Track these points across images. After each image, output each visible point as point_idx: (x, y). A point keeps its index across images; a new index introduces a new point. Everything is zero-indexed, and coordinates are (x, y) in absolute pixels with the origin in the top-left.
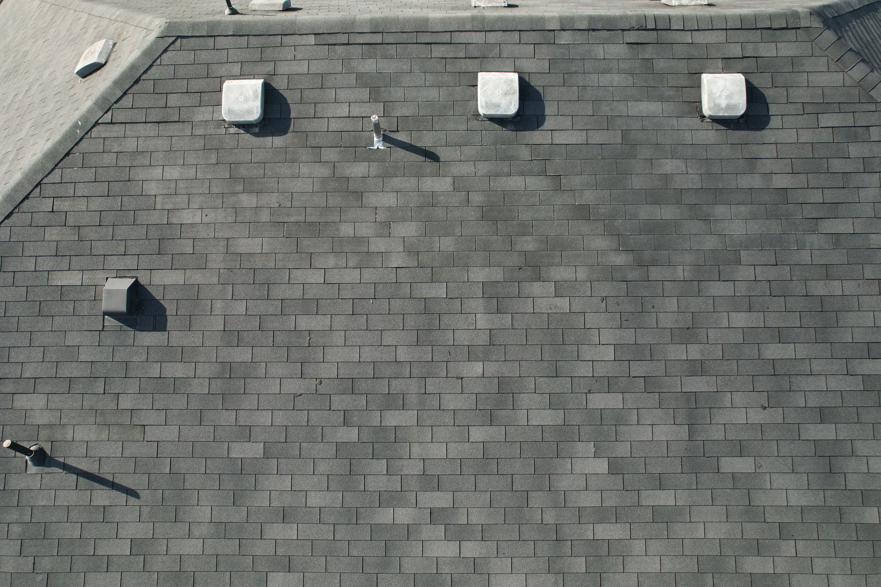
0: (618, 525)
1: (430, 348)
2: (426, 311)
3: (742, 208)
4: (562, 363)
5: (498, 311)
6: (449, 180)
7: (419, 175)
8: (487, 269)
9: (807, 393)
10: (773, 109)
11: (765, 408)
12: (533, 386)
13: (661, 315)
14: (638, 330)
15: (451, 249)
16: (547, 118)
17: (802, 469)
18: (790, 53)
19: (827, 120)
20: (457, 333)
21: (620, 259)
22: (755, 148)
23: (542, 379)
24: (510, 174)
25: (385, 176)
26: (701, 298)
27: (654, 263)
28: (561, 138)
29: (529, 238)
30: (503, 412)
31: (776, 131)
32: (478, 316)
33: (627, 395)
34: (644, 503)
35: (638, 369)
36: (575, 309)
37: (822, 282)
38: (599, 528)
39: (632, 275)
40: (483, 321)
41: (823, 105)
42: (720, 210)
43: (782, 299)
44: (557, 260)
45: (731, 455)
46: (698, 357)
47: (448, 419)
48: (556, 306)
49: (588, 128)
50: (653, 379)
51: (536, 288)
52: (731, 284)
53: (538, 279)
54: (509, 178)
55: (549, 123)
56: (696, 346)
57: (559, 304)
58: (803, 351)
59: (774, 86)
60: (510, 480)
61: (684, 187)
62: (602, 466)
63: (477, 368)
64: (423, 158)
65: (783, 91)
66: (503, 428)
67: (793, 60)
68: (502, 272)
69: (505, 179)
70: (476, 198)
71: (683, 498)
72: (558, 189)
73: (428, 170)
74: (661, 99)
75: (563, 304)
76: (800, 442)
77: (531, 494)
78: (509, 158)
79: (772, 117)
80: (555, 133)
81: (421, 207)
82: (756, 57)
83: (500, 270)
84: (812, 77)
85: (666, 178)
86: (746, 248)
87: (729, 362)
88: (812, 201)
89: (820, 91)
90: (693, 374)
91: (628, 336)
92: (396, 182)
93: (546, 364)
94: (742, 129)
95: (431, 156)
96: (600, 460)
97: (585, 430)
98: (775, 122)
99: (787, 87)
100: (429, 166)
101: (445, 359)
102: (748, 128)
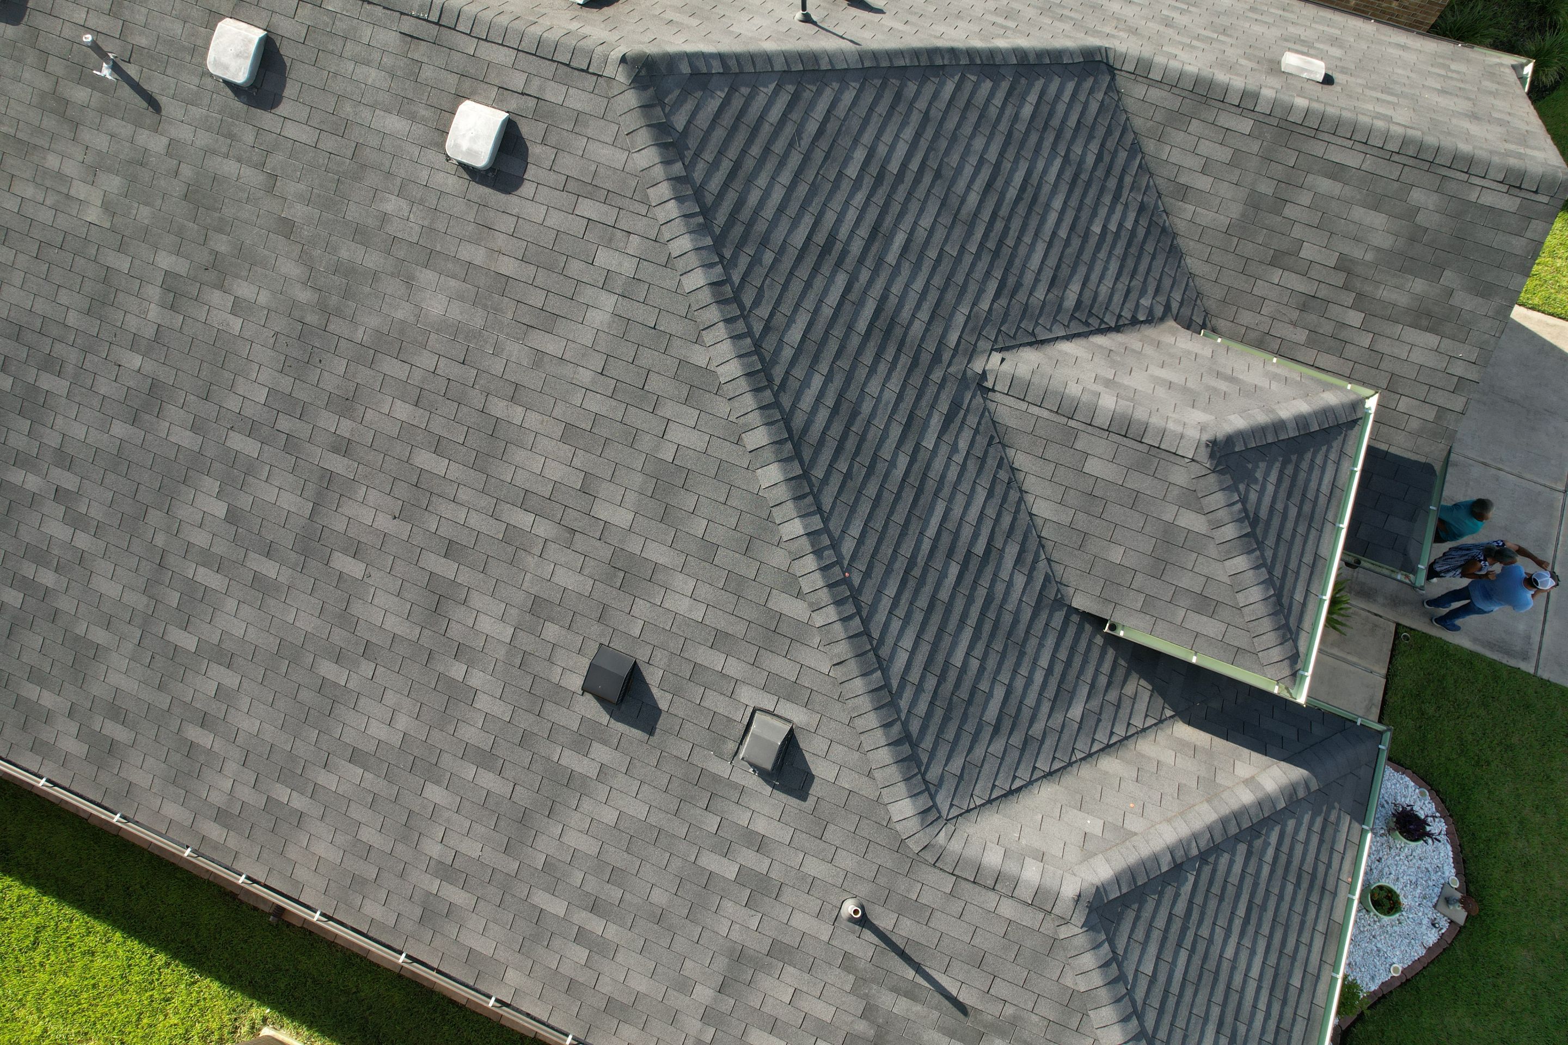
0: (219, 576)
1: (99, 322)
2: (105, 281)
3: (452, 283)
4: (215, 387)
5: (172, 308)
6: (165, 141)
7: (138, 124)
8: (174, 258)
9: (442, 519)
10: (531, 173)
11: (395, 518)
12: (182, 401)
13: (326, 374)
14: (297, 381)
15: (146, 222)
16: (284, 100)
17: (409, 596)
18: (578, 106)
19: (588, 208)
20: (128, 316)
21: (304, 295)
22: (492, 214)
23: (192, 397)
24: (227, 156)
25: (104, 112)
26: (372, 372)
27: (338, 313)
28: (291, 131)
29: (224, 237)
30: (147, 417)
31: (523, 201)
32: (152, 305)
33: (266, 448)
34: (248, 564)
35: (284, 424)
36: (247, 334)
37: (505, 403)
38: (201, 570)
39: (311, 318)
40: (154, 312)
41: (590, 188)
42: (426, 276)
43: (456, 405)
44: (244, 273)
45: (345, 551)
46: (347, 435)
47: (96, 403)
48: (228, 325)
49: (324, 127)
50: (296, 440)
51: (216, 297)
52: (407, 367)
53: (221, 287)
54: (225, 161)
55: (284, 108)
56: (349, 422)
57: (231, 323)
58: (456, 472)
59: (543, 142)
60: (135, 488)
61: (399, 235)
62: (220, 509)
63: (135, 361)
64: (145, 105)
65: (551, 153)
66: (143, 433)
67: (578, 117)
68: (188, 266)
69: (220, 159)
70: (187, 171)
71: (285, 576)
72: (270, 190)
73: (148, 121)
74: (413, 118)
75: (236, 324)
76: (417, 568)
77: (150, 510)
78: (231, 136)
79: (526, 182)
80: (288, 123)
81: (130, 162)
82: (538, 98)
83: (187, 264)
84: (592, 146)
85: (384, 218)
86: (438, 332)
87: (376, 453)
88: (530, 302)
89: (593, 168)
90: (335, 450)
91: (285, 384)
92: (113, 124)
93: (201, 383)
94: (487, 186)
95: (153, 104)
96: (221, 503)
97: (216, 465)
98: (527, 189)
99: (558, 150)
100: (149, 115)
101: (110, 340)
102: (494, 186)
